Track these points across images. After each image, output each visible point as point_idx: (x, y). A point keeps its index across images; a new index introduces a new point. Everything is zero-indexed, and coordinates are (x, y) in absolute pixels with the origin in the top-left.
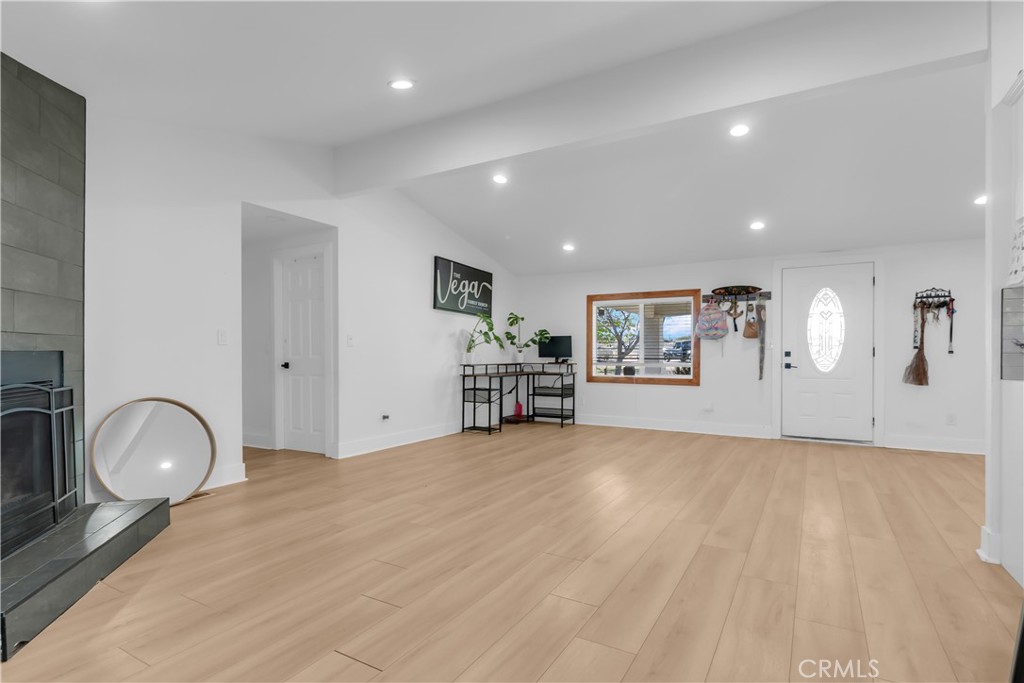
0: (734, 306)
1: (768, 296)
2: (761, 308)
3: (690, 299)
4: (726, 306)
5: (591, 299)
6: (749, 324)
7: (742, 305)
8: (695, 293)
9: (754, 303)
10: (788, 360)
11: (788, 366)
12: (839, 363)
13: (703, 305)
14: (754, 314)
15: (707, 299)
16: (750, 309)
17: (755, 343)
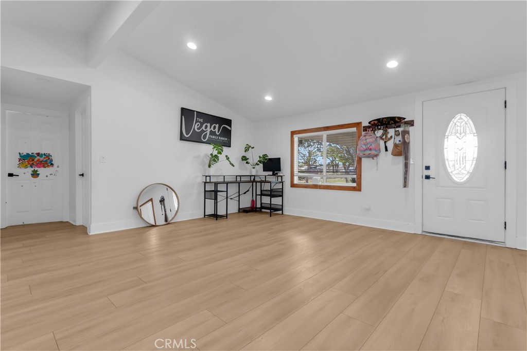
0: (385, 133)
1: (411, 123)
2: (406, 133)
3: (354, 129)
4: (379, 133)
5: (293, 133)
6: (396, 145)
7: (391, 132)
8: (358, 125)
9: (400, 129)
10: (427, 173)
11: (428, 177)
12: (473, 175)
13: (363, 133)
14: (400, 138)
15: (365, 129)
16: (397, 134)
17: (401, 159)
